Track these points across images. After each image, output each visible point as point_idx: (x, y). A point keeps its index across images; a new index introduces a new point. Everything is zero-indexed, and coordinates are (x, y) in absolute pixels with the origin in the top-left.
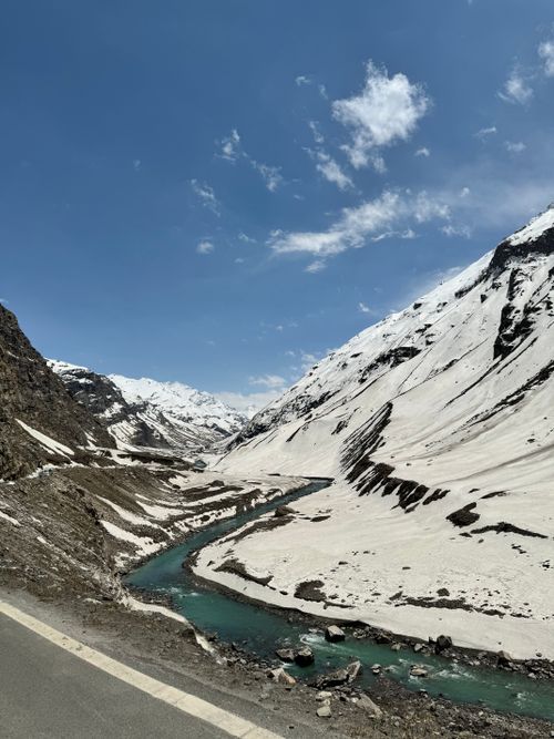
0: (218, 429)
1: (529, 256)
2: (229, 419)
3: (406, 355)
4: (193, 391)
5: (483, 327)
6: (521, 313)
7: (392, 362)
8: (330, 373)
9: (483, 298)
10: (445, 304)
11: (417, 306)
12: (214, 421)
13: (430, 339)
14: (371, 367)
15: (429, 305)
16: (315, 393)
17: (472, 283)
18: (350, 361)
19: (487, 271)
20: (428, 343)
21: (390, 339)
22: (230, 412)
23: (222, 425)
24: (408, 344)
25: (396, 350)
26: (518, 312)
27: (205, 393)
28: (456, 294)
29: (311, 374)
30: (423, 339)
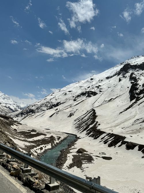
0: (10, 109)
1: (137, 69)
2: (14, 105)
3: (92, 94)
4: (2, 94)
5: (121, 89)
6: (142, 86)
7: (86, 96)
8: (60, 96)
9: (120, 80)
10: (102, 80)
11: (92, 79)
12: (9, 105)
13: (101, 90)
14: (78, 96)
15: (96, 80)
16: (55, 102)
17: (112, 75)
18: (68, 93)
19: (119, 72)
20: (100, 91)
21: (82, 88)
22: (15, 103)
23: (12, 107)
24: (93, 91)
25: (88, 92)
26: (140, 86)
27: (6, 95)
28: (106, 78)
29: (52, 95)
30: (99, 89)
